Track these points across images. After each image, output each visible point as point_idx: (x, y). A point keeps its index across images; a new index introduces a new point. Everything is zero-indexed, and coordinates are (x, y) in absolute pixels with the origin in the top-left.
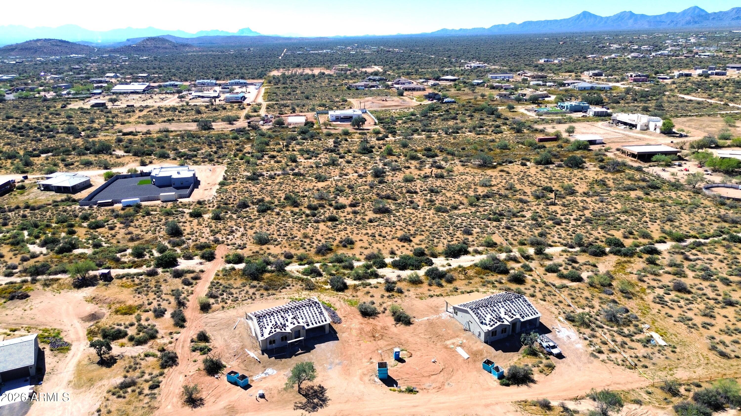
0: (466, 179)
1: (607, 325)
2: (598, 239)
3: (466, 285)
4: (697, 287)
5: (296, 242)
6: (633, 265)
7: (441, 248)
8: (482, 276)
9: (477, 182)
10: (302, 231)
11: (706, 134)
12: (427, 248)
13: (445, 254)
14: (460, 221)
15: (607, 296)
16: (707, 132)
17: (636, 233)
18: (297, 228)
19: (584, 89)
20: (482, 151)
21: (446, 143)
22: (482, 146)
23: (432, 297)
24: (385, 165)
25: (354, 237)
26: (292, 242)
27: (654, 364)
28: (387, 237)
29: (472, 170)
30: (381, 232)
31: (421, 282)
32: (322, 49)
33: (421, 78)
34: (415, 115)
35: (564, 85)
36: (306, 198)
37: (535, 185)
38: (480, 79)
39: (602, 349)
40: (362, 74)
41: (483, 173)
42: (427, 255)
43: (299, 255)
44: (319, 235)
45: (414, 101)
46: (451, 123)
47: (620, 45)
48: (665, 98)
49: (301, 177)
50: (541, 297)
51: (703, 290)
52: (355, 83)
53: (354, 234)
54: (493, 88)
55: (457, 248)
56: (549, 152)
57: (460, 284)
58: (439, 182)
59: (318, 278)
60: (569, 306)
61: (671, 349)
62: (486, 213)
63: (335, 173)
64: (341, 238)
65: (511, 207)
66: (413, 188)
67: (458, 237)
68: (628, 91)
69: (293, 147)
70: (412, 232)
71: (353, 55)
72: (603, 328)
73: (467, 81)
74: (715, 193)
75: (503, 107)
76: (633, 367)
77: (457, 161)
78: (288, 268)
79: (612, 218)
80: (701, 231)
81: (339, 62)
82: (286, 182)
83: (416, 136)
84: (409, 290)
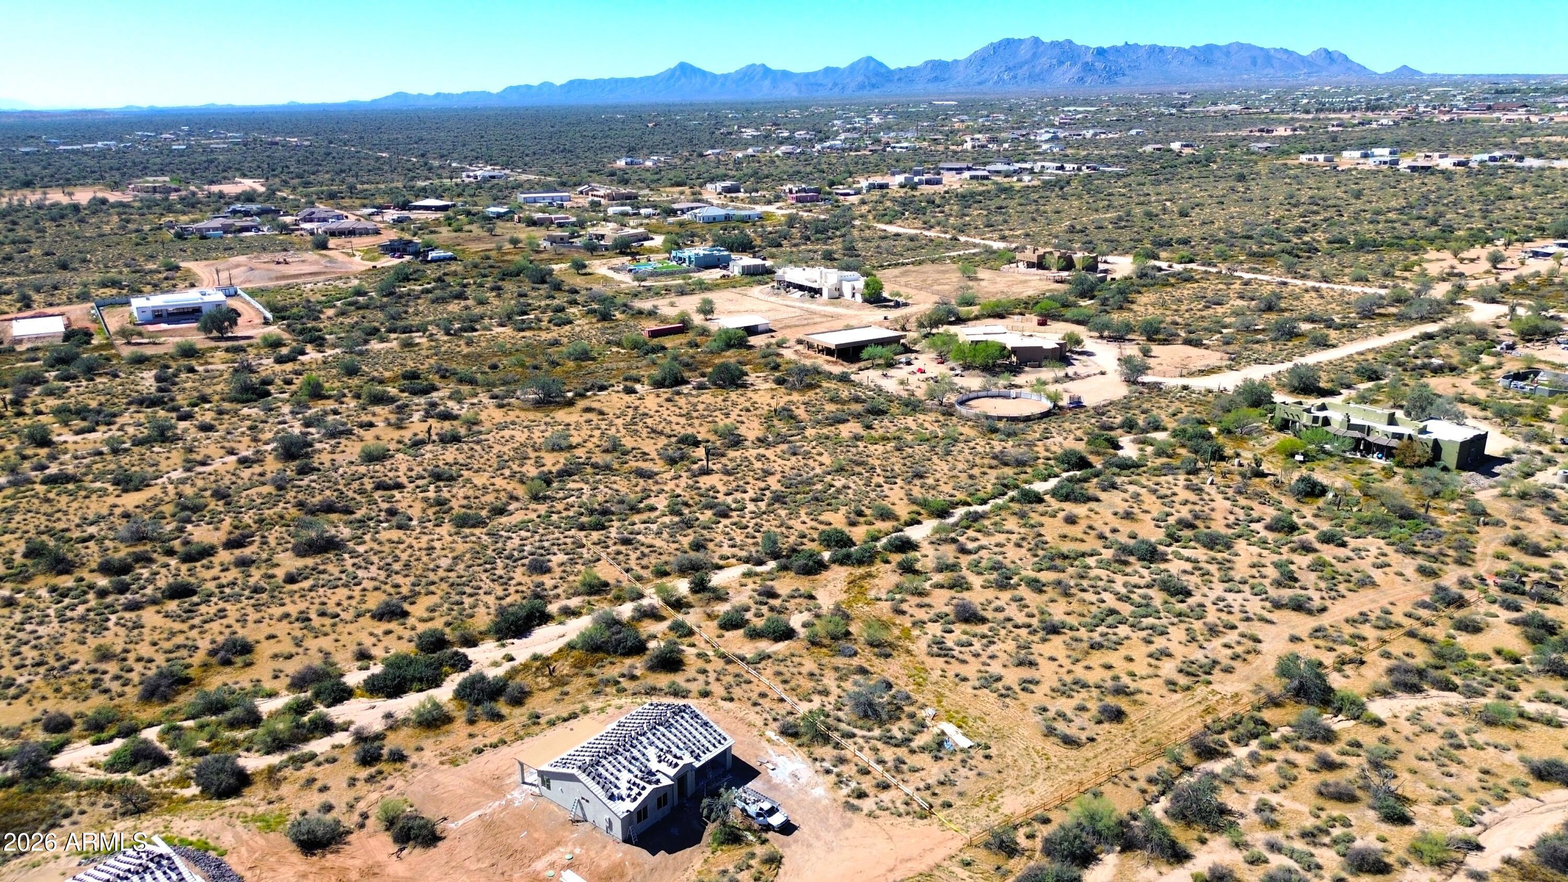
0: (512, 437)
1: (861, 728)
2: (804, 536)
3: (557, 700)
4: (993, 605)
5: (75, 678)
6: (876, 581)
7: (483, 619)
8: (588, 669)
9: (539, 441)
10: (93, 642)
11: (936, 298)
12: (448, 624)
13: (497, 632)
14: (516, 542)
15: (846, 660)
16: (937, 293)
17: (868, 512)
18: (75, 635)
19: (713, 220)
20: (536, 367)
21: (451, 355)
22: (534, 356)
23: (480, 751)
24: (308, 424)
25: (246, 633)
26: (62, 681)
27: (961, 794)
28: (343, 615)
29: (522, 415)
30: (324, 604)
31: (447, 719)
32: (91, 140)
33: (365, 206)
34: (364, 294)
35: (673, 212)
36: (91, 544)
37: (661, 433)
38: (501, 204)
39: (864, 787)
40: (213, 199)
41: (548, 419)
42: (452, 644)
43: (90, 713)
44: (146, 643)
45: (357, 259)
46: (454, 307)
47: (757, 129)
48: (856, 233)
49: (71, 486)
50: (723, 693)
51: (1003, 610)
52: (194, 221)
53: (250, 624)
54: (532, 223)
55: (523, 613)
56: (675, 358)
57: (540, 703)
58: (451, 454)
59: (156, 772)
60: (782, 700)
61: (982, 752)
62: (571, 514)
63: (170, 462)
64: (213, 642)
65: (624, 490)
66: (391, 474)
67: (520, 584)
68: (791, 221)
69: (35, 404)
70: (405, 591)
71: (181, 153)
72: (853, 736)
73: (474, 209)
74: (977, 411)
75: (563, 266)
76: (925, 814)
77: (484, 398)
78: (59, 762)
79: (819, 487)
80: (972, 490)
81: (145, 170)
82: (24, 504)
83: (375, 345)
84: (420, 749)
